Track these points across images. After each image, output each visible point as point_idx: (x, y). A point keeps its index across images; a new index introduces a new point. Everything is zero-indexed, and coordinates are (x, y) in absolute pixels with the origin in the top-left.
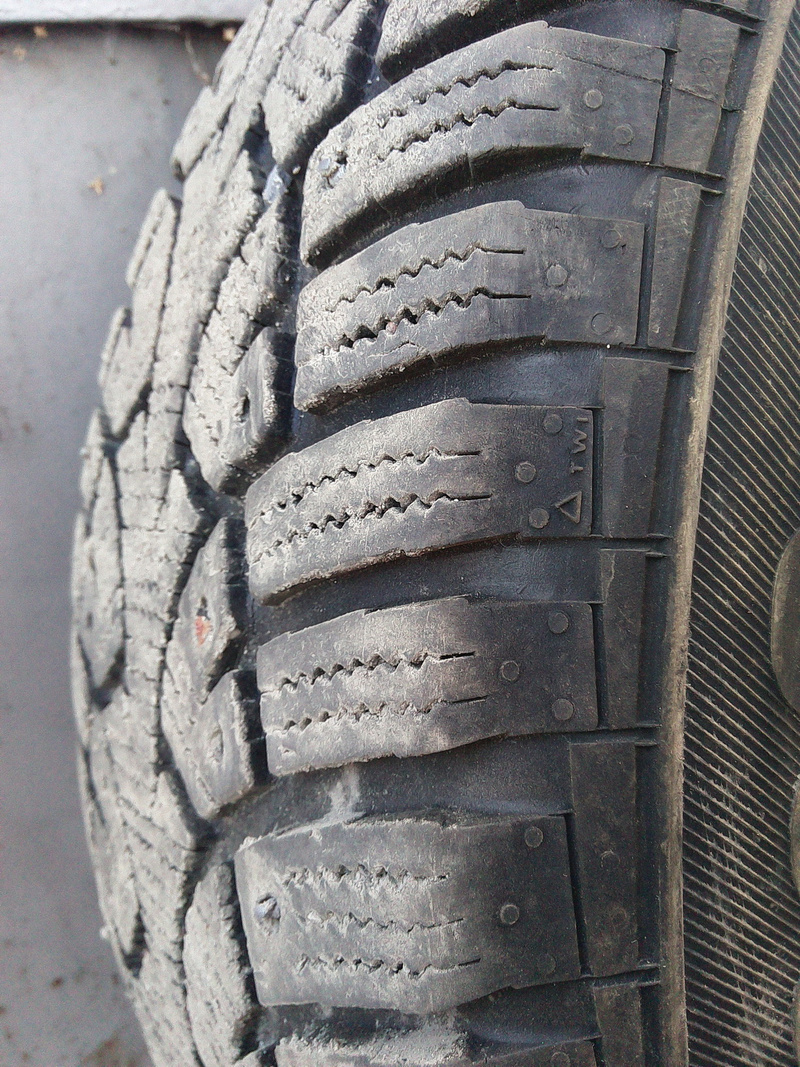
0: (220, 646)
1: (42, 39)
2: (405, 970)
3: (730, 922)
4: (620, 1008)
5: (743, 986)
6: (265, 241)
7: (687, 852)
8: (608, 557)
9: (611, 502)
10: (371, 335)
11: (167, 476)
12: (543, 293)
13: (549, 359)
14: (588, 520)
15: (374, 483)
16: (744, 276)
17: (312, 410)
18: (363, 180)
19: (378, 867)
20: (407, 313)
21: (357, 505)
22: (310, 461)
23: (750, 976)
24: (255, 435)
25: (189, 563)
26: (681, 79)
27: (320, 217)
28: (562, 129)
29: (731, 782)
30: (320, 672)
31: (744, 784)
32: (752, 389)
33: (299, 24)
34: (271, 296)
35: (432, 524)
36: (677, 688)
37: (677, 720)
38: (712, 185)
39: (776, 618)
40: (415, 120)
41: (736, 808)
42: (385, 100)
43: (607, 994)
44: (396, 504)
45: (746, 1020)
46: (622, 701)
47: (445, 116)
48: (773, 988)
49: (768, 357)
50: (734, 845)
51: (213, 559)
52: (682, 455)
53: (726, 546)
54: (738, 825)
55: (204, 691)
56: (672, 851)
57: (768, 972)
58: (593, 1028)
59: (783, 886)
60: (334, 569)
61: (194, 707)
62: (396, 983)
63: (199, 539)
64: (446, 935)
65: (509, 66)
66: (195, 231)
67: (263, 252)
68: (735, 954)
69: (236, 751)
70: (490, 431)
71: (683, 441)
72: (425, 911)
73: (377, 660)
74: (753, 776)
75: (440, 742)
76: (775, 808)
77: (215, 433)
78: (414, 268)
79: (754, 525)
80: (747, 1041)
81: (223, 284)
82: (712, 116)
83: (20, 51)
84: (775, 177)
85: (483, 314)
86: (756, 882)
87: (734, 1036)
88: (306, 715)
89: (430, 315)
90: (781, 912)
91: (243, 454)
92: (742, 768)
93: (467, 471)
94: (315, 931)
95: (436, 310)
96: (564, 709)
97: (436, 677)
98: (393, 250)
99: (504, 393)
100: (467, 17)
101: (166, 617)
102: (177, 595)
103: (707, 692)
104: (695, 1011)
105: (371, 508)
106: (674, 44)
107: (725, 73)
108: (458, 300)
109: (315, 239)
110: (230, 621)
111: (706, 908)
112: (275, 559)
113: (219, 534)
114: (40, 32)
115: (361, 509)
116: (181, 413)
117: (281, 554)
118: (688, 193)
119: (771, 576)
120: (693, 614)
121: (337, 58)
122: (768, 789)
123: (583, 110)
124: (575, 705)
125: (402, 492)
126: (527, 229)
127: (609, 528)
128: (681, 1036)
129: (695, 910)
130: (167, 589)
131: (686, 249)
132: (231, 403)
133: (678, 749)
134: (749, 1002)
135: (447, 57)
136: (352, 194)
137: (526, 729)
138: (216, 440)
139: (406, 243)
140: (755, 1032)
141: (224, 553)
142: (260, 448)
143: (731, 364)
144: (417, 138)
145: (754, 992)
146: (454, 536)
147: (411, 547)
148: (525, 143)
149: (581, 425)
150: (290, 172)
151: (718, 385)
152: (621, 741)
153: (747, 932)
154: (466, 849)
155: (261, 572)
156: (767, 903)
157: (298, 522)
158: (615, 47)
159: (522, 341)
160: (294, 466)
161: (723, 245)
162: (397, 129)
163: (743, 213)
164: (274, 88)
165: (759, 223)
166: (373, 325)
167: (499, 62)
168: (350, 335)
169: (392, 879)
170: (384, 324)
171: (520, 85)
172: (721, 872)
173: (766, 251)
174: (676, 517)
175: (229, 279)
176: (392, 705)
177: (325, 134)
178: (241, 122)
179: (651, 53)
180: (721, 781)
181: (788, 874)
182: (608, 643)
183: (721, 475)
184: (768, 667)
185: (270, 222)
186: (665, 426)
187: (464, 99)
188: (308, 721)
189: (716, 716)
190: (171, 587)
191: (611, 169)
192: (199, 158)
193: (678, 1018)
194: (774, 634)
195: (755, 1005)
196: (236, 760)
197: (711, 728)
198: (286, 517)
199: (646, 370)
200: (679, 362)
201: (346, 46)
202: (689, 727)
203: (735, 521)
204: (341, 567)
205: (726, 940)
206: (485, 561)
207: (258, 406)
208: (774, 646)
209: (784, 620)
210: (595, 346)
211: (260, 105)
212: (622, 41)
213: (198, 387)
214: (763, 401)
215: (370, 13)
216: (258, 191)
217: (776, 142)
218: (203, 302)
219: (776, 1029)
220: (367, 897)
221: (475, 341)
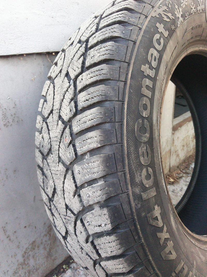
0: (69, 141)
1: (25, 56)
2: (97, 173)
3: (133, 165)
4: (121, 175)
5: (135, 173)
6: (72, 89)
7: (127, 156)
8: (117, 124)
9: (116, 118)
10: (88, 100)
11: (58, 121)
12: (107, 95)
13: (109, 102)
14: (114, 120)
15: (90, 117)
16: (130, 92)
17: (80, 110)
18: (85, 82)
19: (93, 161)
20: (92, 98)
21: (87, 120)
22: (81, 116)
23: (136, 171)
24: (73, 114)
25: (63, 132)
26: (121, 70)
27: (79, 87)
28: (108, 76)
29: (132, 149)
30: (84, 141)
31: (133, 149)
32: (131, 105)
33: (72, 59)
34: (73, 96)
35: (97, 121)
36: (125, 138)
37: (125, 142)
38: (125, 82)
39: (136, 130)
40: (91, 75)
41: (133, 152)
42: (87, 72)
43: (120, 174)
44: (92, 119)
45: (136, 177)
46: (119, 140)
47: (95, 75)
48: (139, 173)
49: (133, 101)
50: (133, 156)
51: (67, 130)
52: (124, 112)
53: (130, 122)
54: (133, 154)
55: (67, 148)
56: (126, 156)
57: (138, 171)
58: (119, 178)
59: (139, 161)
60: (85, 128)
61: (65, 150)
62: (96, 175)
63: (64, 129)
64: (101, 168)
65: (102, 69)
66: (59, 88)
67: (71, 91)
68: (134, 169)
69: (73, 153)
70: (103, 110)
71: (124, 111)
72: (99, 165)
73: (91, 137)
74: (134, 148)
75: (99, 146)
76: (138, 152)
77: (66, 114)
78: (92, 92)
79: (133, 120)
80: (137, 179)
81: (65, 95)
82: (125, 74)
83: (22, 58)
84: (133, 81)
85: (101, 97)
86: (136, 160)
87: (135, 179)
88: (83, 146)
89: (95, 98)
90: (139, 164)
91: (71, 116)
92: (133, 147)
93: (100, 115)
94: (85, 172)
95: (95, 97)
96: (113, 141)
97: (98, 138)
98: (90, 90)
99: (104, 106)
100: (97, 63)
101: (59, 141)
102: (61, 137)
103: (129, 139)
104: (130, 175)
105: (89, 120)
106: (120, 66)
107: (126, 69)
108: (98, 96)
109: (79, 89)
110: (70, 138)
111: (130, 163)
112: (77, 128)
113: (68, 127)
114: (25, 55)
115: (88, 121)
116: (60, 113)
117: (78, 127)
118: (123, 83)
119: (135, 126)
120: (126, 130)
121: (80, 66)
122: (136, 150)
123: (110, 74)
124: (114, 141)
125: (93, 118)
126: (105, 88)
127: (117, 121)
128: (129, 178)
129: (129, 163)
130: (59, 137)
131: (123, 89)
132: (68, 110)
133: (126, 145)
134: (136, 175)
135: (94, 68)
136: (84, 84)
137: (109, 144)
138: (66, 115)
139: (91, 90)
140: (137, 178)
141: (69, 129)
142: (73, 115)
143: (129, 102)
144: (92, 77)
145: (137, 173)
146: (99, 122)
147: (94, 124)
148: (104, 78)
149: (113, 109)
150: (74, 80)
151: (127, 104)
152: (119, 144)
153: (135, 166)
154: (103, 157)
155: (75, 130)
156: (137, 163)
157: (80, 123)
158: (114, 67)
159: (105, 100)
160: (78, 117)
161: (127, 89)
162: (89, 76)
163: (129, 85)
164: (69, 68)
165: (131, 86)
166: (88, 99)
167: (101, 69)
168: (85, 100)
169: (95, 162)
170: (89, 99)
171: (104, 72)
172: (132, 159)
173: (132, 89)
174: (124, 119)
175: (66, 94)
176: (93, 142)
177: (79, 76)
178: (64, 72)
179: (118, 67)
180: (131, 149)
181: (140, 160)
182: (117, 134)
183: (129, 114)
184: (135, 136)
185: (72, 87)
186: (122, 109)
187: (97, 73)
188: (83, 147)
189: (130, 141)
190: (60, 136)
191: (114, 81)
192: (57, 76)
193: (128, 176)
194: (136, 132)
195: (137, 175)
196: (73, 155)
197: (129, 143)
198: (78, 123)
199: (119, 103)
200: (123, 102)
201: (81, 64)
202: (127, 143)
203: (130, 119)
204: (86, 128)
205: (133, 167)
206: (103, 125)
207: (73, 110)
208: (136, 133)
209: (137, 130)
210: (114, 101)
211: (67, 70)
212: (115, 66)
213: (62, 109)
214: (133, 106)
215: (83, 60)
216: (69, 83)
217: (132, 77)
218: (62, 98)
219: (140, 178)
220: (92, 165)
221: (100, 100)
